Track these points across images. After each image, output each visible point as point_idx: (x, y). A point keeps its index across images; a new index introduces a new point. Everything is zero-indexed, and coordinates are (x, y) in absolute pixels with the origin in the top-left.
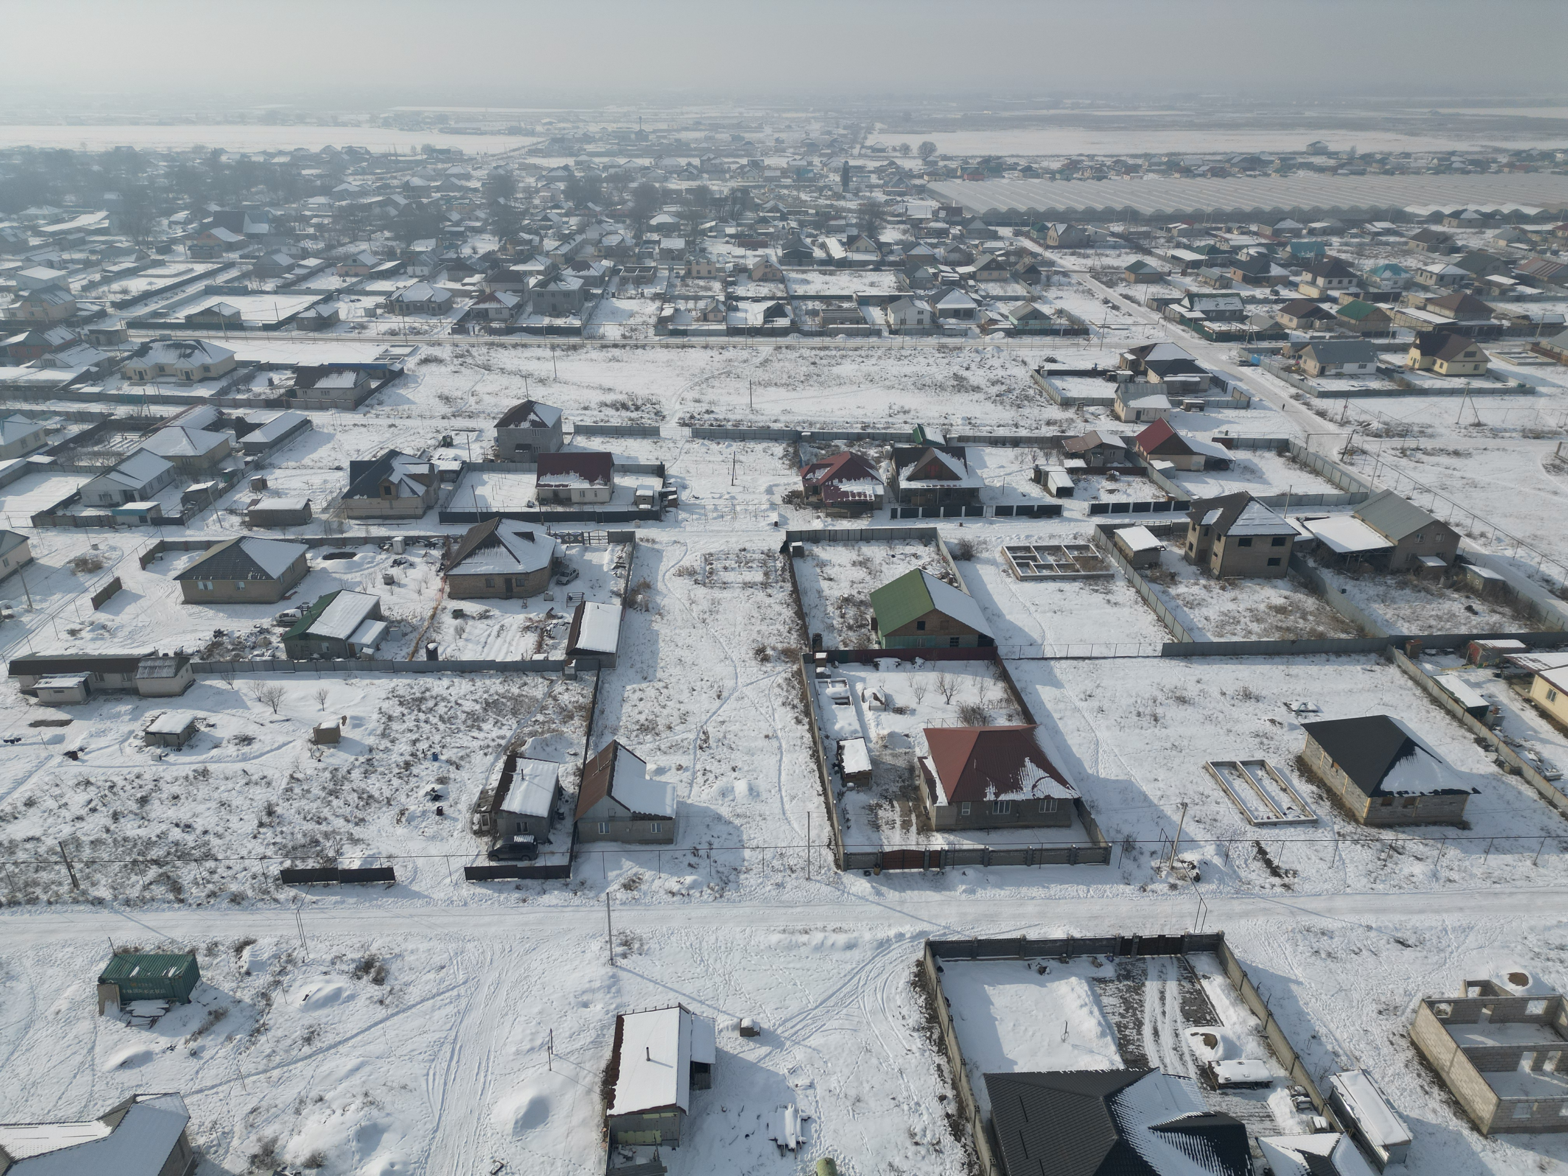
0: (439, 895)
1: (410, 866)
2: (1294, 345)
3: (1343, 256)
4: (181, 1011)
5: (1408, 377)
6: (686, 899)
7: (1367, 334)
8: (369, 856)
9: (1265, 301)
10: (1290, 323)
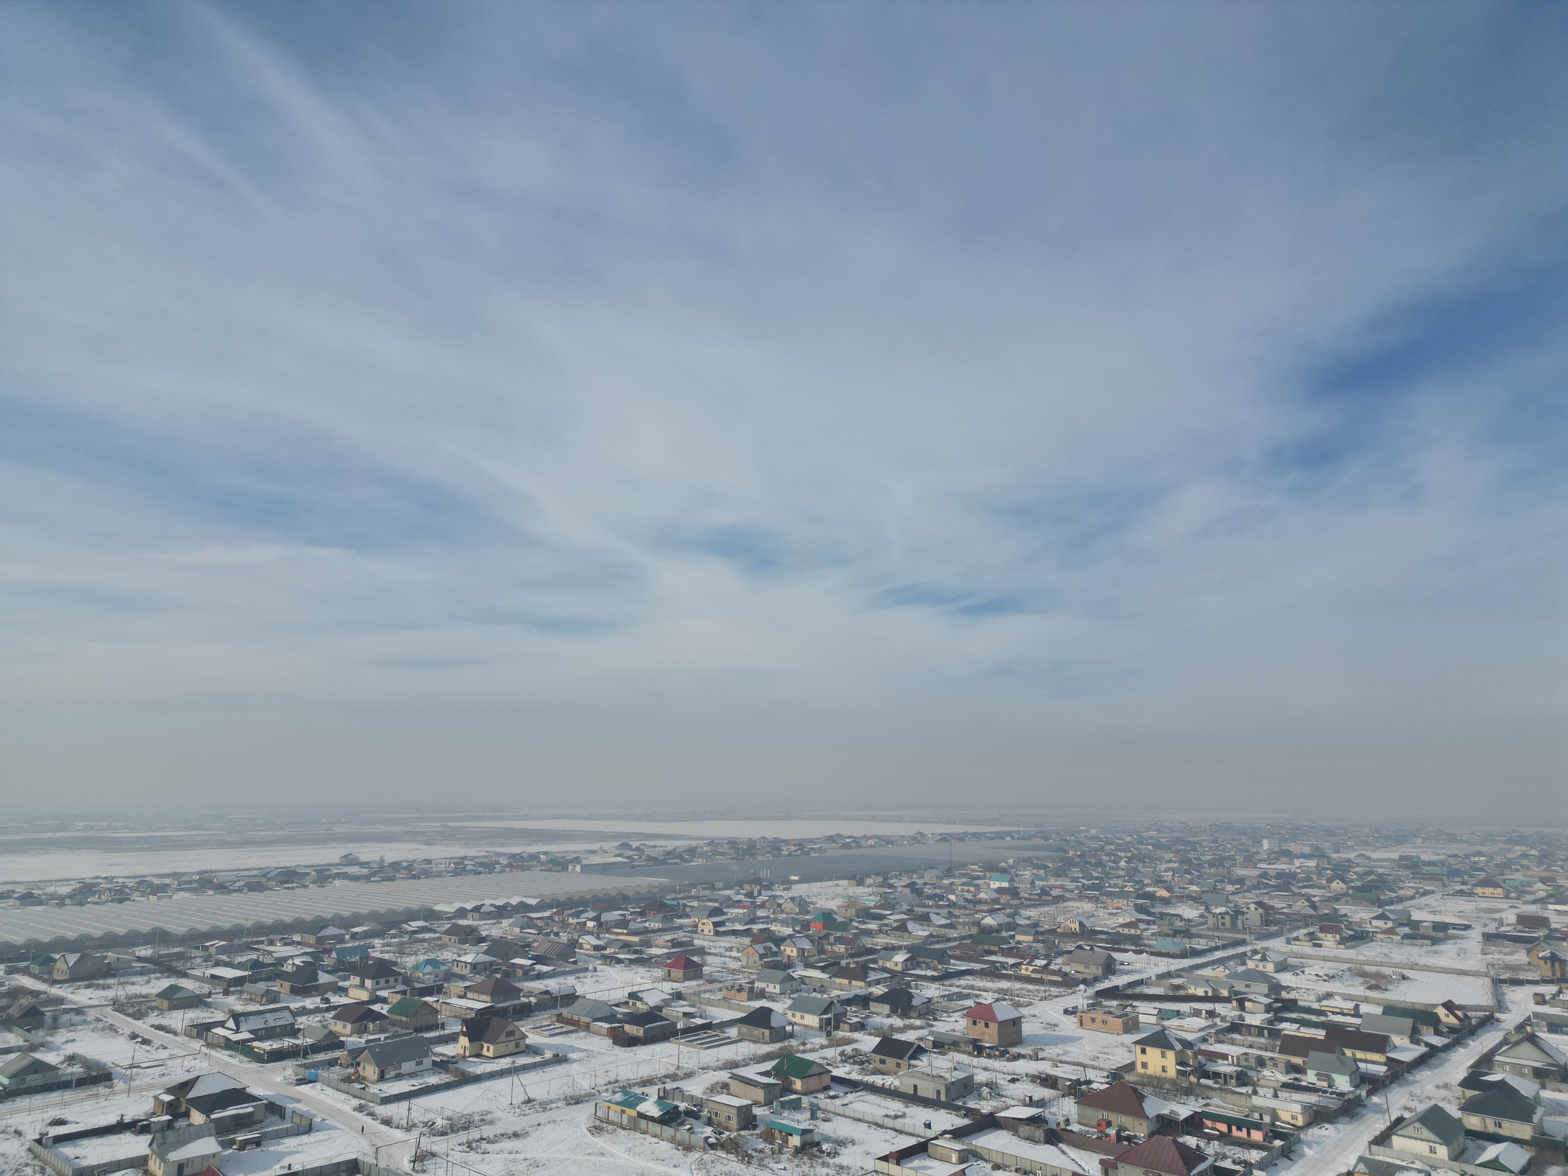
2: (351, 1052)
3: (387, 956)
5: (462, 1066)
7: (419, 1030)
9: (317, 1011)
10: (342, 1029)
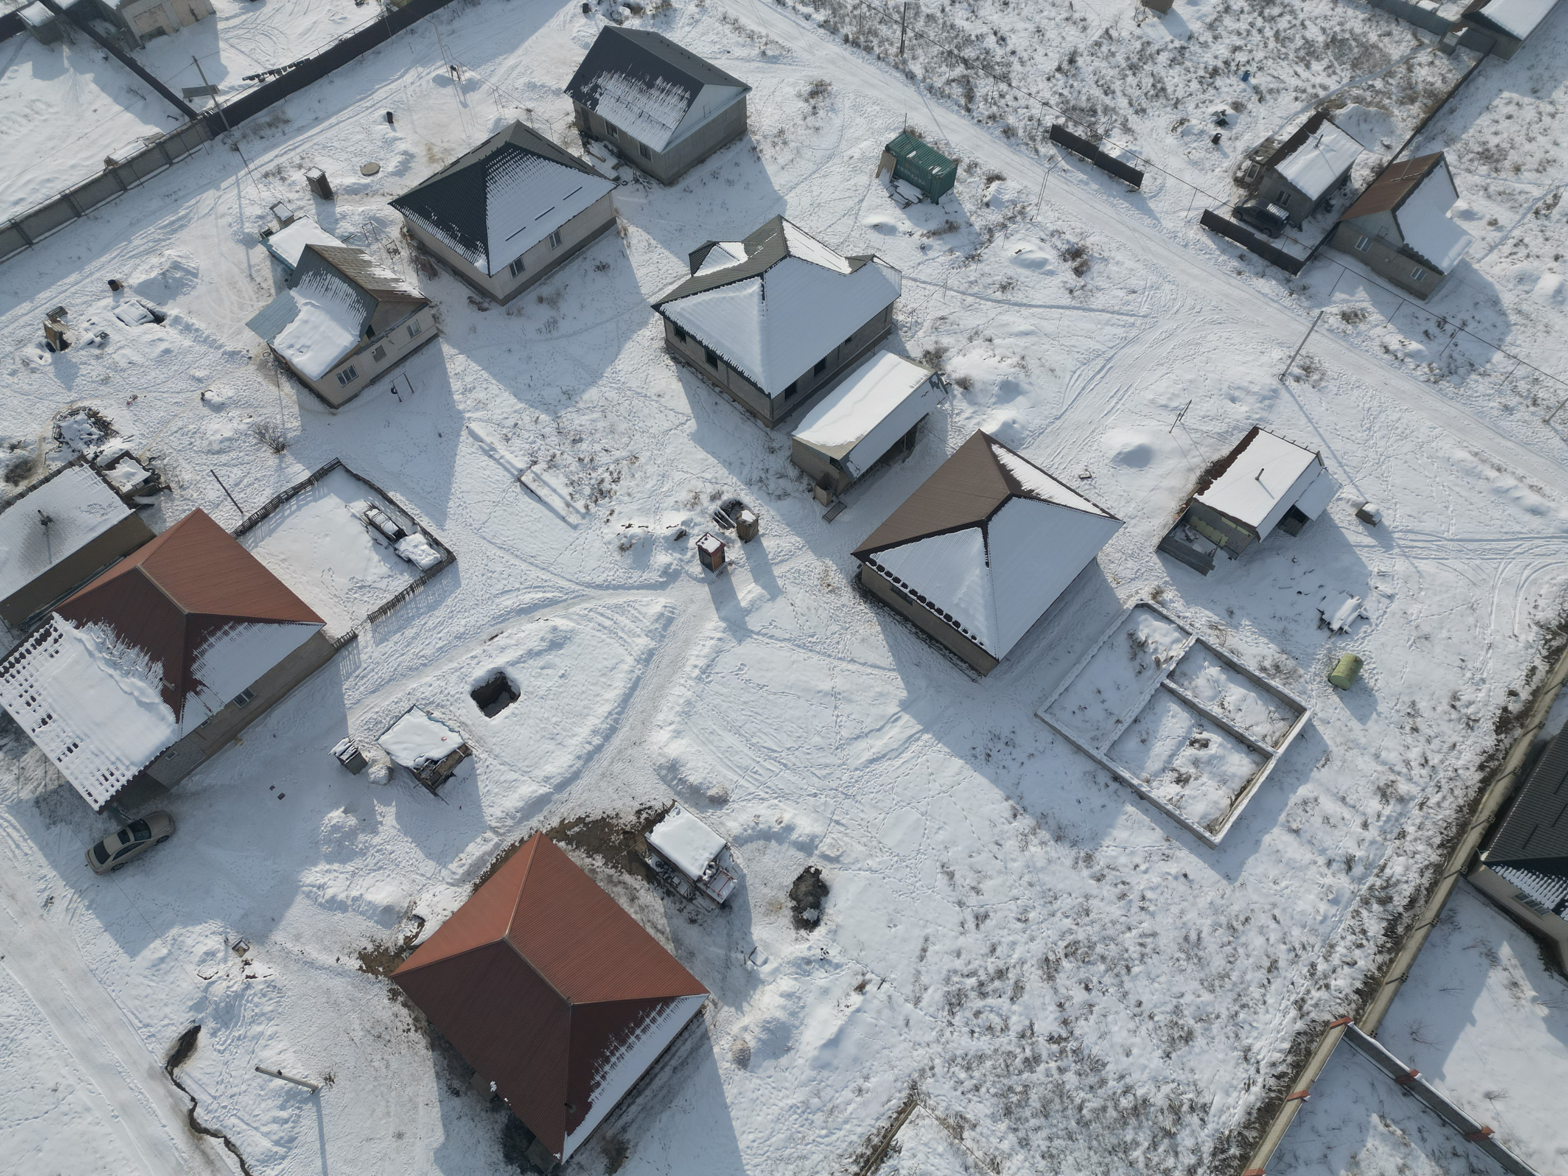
0: (1168, 224)
1: (1159, 181)
4: (928, 208)
6: (1397, 364)
8: (1130, 152)
